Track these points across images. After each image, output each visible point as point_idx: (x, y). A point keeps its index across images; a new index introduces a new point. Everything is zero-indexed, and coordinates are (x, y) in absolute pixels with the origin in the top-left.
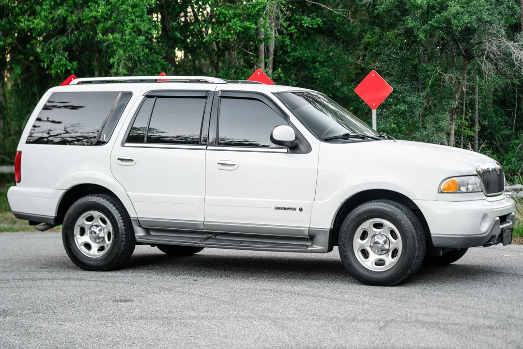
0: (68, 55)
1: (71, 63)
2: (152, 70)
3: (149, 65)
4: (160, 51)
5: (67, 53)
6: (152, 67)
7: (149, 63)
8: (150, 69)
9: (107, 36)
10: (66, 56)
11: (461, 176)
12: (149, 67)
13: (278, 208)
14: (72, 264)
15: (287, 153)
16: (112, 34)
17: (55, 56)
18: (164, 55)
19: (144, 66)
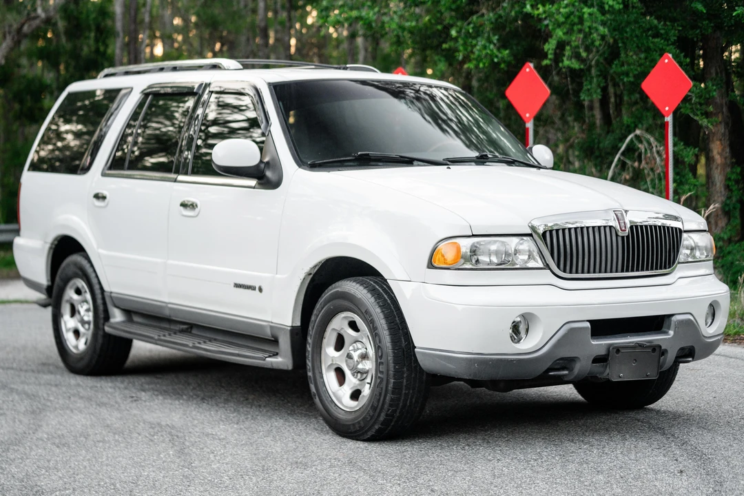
0: (498, 40)
1: (500, 53)
2: (646, 62)
3: (643, 56)
4: (667, 33)
5: (497, 37)
6: (646, 58)
7: (642, 52)
8: (643, 61)
9: (538, 9)
10: (495, 41)
11: (474, 236)
12: (640, 58)
13: (237, 286)
14: (61, 364)
15: (254, 188)
16: (544, 5)
17: (477, 42)
18: (673, 39)
19: (632, 56)
